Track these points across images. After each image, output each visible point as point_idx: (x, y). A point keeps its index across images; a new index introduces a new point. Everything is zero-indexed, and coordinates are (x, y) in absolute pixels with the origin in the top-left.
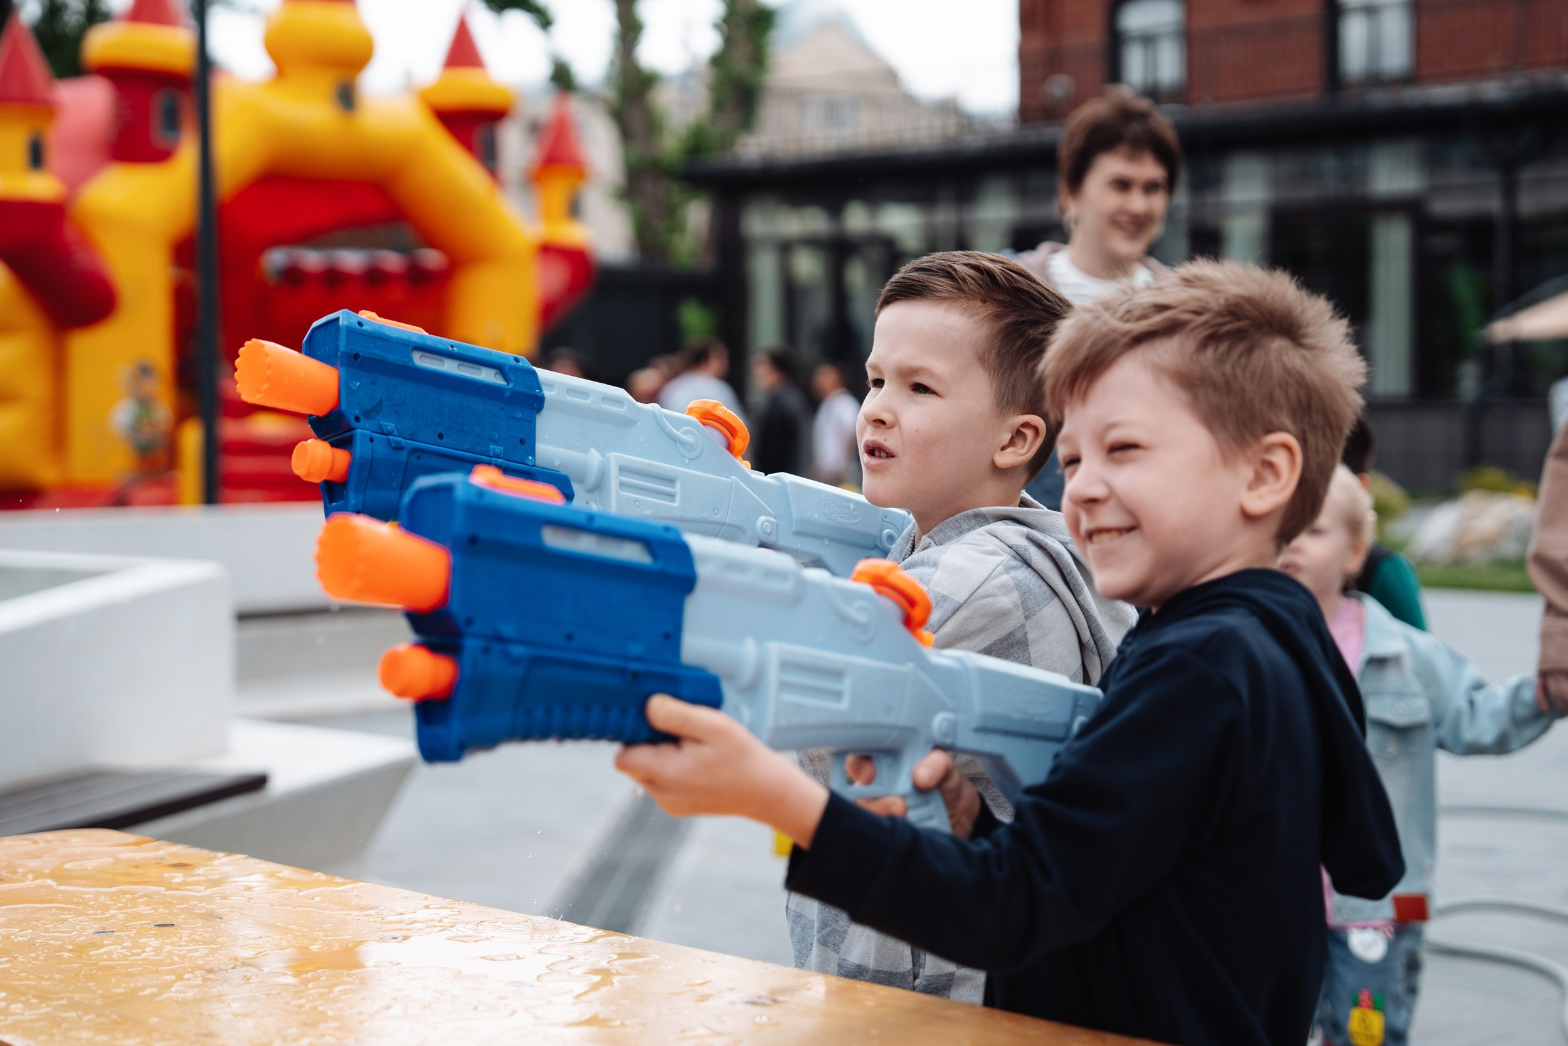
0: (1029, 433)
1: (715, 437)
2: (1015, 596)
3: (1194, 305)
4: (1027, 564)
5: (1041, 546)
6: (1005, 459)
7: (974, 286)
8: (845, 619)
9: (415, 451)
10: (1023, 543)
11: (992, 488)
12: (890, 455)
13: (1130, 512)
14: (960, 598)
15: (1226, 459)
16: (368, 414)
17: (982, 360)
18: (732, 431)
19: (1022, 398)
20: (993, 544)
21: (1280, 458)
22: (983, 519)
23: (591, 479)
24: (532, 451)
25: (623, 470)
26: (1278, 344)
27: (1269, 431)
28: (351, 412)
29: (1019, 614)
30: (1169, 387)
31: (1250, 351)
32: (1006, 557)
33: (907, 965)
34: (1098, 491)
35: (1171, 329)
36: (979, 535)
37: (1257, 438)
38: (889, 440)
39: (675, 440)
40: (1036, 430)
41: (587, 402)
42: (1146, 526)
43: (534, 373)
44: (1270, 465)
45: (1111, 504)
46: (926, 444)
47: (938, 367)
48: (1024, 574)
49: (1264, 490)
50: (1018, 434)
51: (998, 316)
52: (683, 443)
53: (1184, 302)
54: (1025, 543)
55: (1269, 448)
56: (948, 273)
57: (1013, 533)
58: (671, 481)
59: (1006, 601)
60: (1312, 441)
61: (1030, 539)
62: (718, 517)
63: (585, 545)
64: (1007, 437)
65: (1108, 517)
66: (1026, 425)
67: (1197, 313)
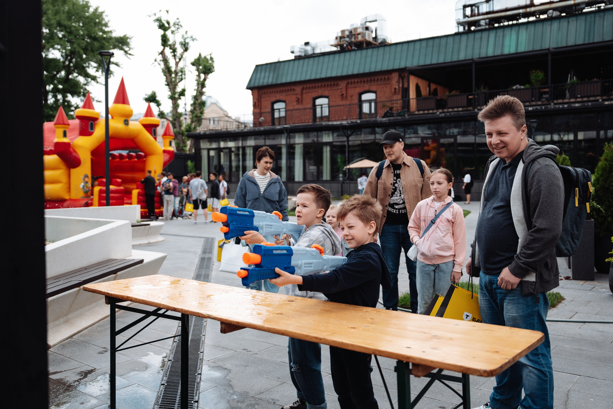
0: (322, 211)
1: (278, 217)
2: (323, 238)
3: (357, 204)
4: (324, 233)
5: (326, 230)
6: (319, 216)
7: (311, 190)
8: (312, 255)
9: (238, 227)
10: (323, 230)
11: (317, 220)
12: (301, 217)
13: (352, 237)
14: (315, 240)
15: (366, 226)
16: (231, 222)
17: (314, 201)
18: (280, 216)
19: (320, 206)
20: (319, 230)
21: (373, 225)
22: (317, 225)
23: (261, 227)
24: (253, 224)
25: (266, 225)
26: (369, 207)
27: (371, 221)
28: (229, 222)
29: (323, 241)
30: (356, 217)
31: (366, 209)
32: (321, 232)
33: (305, 295)
34: (348, 234)
35: (355, 208)
36: (316, 228)
37: (369, 222)
38: (301, 215)
39: (272, 219)
40: (323, 211)
41: (260, 215)
42: (355, 239)
43: (253, 212)
44: (372, 226)
45: (350, 236)
46: (306, 215)
47: (307, 203)
48: (324, 235)
49: (371, 230)
50: (320, 212)
51: (316, 194)
52: (273, 219)
53: (356, 203)
54: (324, 230)
55: (371, 224)
56: (307, 188)
57: (322, 228)
58: (272, 226)
59: (321, 239)
60: (377, 221)
61: (324, 229)
62: (279, 231)
63: (279, 252)
64: (319, 212)
65: (350, 238)
66: (321, 210)
67: (358, 205)
